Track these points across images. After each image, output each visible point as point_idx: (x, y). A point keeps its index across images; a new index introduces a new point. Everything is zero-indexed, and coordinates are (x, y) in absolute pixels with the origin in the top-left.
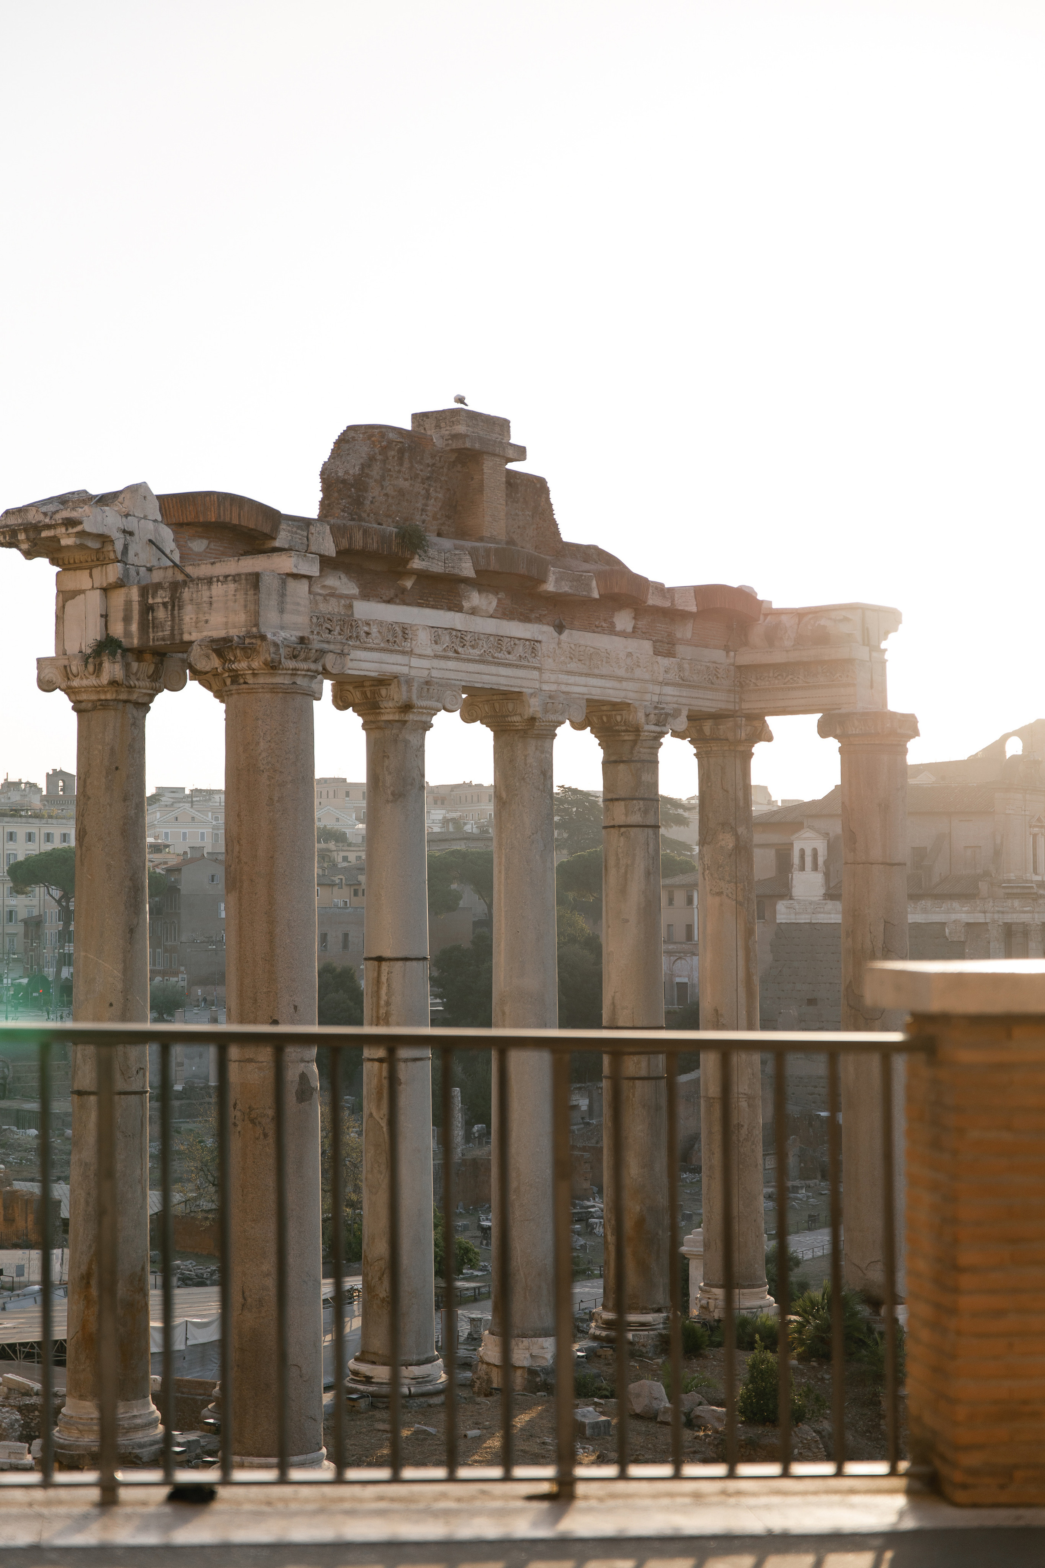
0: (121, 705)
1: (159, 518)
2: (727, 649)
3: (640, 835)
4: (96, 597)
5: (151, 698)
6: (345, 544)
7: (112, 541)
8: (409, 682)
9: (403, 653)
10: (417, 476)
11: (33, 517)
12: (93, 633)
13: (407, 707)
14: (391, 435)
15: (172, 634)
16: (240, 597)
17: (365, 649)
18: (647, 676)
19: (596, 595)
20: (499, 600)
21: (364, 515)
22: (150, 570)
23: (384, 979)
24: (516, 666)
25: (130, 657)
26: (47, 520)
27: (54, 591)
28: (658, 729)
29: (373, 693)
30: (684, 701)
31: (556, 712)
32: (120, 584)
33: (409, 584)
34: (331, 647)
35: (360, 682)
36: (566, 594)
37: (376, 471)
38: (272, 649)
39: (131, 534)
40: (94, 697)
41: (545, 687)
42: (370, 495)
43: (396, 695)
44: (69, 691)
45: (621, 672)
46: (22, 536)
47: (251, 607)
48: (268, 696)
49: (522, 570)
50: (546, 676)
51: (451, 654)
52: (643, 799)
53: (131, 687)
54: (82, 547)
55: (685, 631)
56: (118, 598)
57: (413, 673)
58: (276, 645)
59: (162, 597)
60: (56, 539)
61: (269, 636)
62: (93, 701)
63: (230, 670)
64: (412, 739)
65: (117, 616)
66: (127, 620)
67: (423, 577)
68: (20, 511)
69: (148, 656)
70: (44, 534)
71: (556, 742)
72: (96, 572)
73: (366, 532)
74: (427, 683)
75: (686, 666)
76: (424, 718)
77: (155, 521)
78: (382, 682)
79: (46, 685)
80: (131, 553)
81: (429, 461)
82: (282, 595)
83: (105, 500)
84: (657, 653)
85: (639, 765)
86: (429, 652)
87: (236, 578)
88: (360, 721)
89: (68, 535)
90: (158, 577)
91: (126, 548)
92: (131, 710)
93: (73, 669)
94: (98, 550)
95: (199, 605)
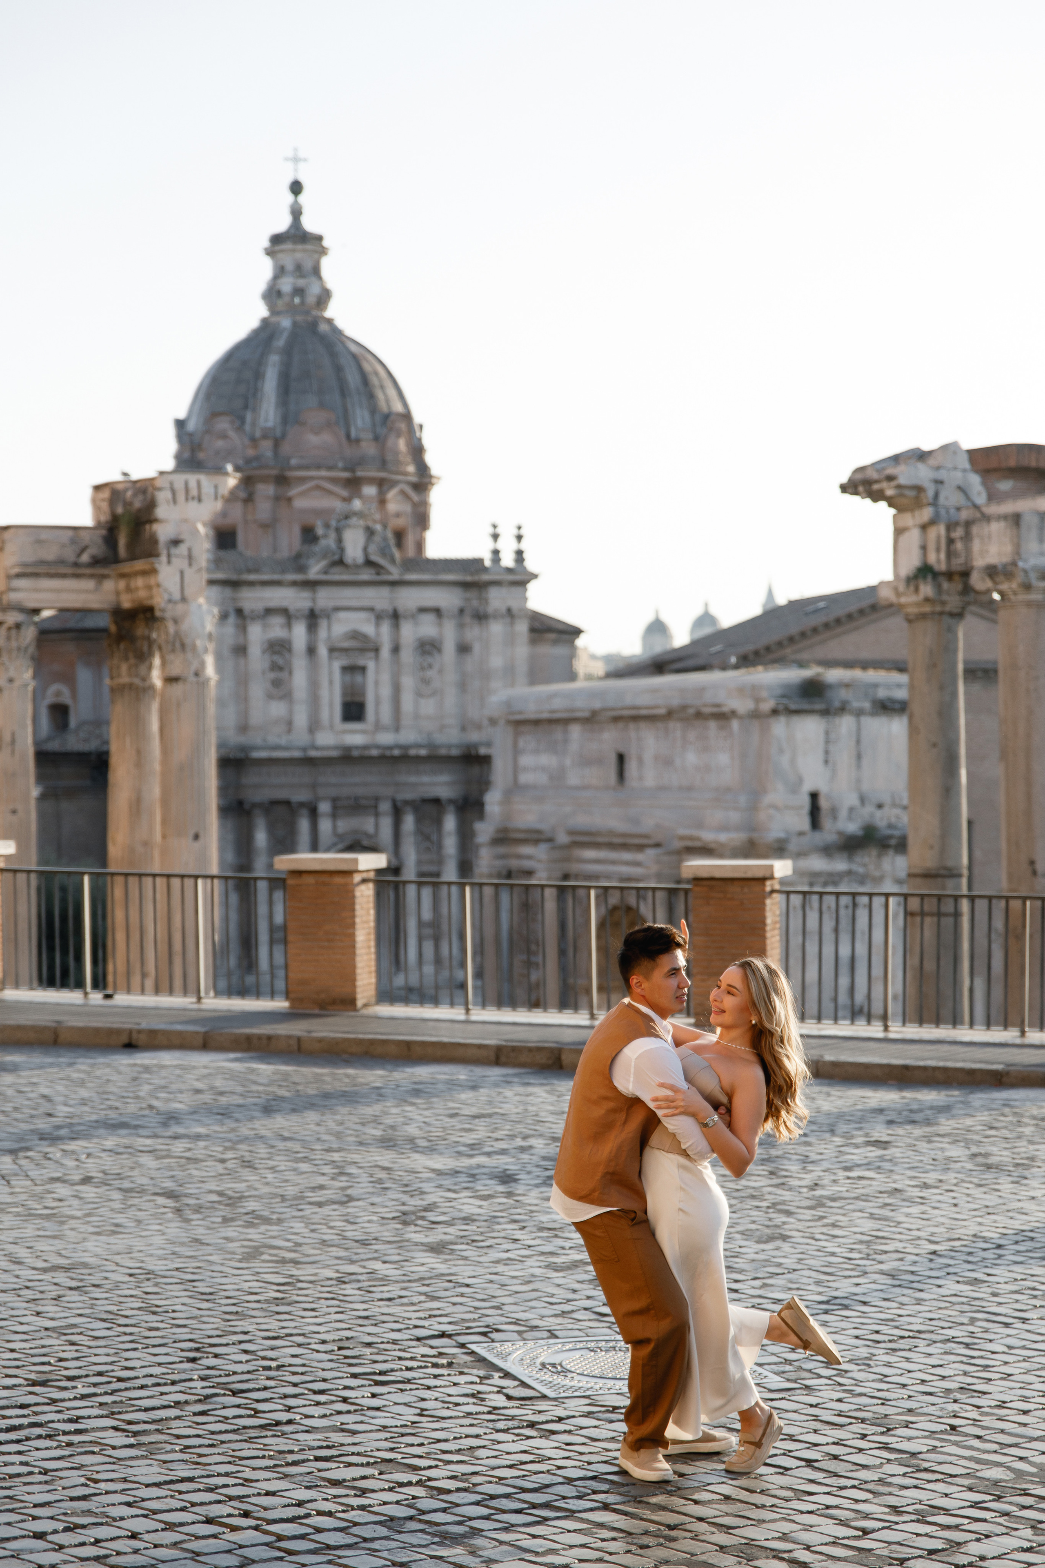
0: (937, 617)
1: (967, 466)
7: (925, 490)
12: (914, 561)
15: (966, 563)
16: (1009, 532)
22: (958, 509)
25: (942, 579)
26: (878, 476)
27: (892, 527)
32: (933, 522)
38: (1022, 574)
39: (942, 482)
40: (916, 610)
46: (861, 489)
47: (1016, 540)
53: (942, 602)
54: (902, 495)
56: (932, 533)
58: (1025, 571)
59: (958, 533)
60: (881, 490)
61: (1024, 564)
62: (917, 614)
63: (999, 590)
65: (931, 547)
66: (938, 550)
69: (956, 578)
70: (876, 487)
72: (917, 513)
77: (964, 471)
80: (942, 498)
87: (1005, 517)
89: (890, 488)
90: (964, 515)
91: (936, 496)
92: (947, 620)
93: (901, 589)
94: (917, 497)
95: (982, 538)
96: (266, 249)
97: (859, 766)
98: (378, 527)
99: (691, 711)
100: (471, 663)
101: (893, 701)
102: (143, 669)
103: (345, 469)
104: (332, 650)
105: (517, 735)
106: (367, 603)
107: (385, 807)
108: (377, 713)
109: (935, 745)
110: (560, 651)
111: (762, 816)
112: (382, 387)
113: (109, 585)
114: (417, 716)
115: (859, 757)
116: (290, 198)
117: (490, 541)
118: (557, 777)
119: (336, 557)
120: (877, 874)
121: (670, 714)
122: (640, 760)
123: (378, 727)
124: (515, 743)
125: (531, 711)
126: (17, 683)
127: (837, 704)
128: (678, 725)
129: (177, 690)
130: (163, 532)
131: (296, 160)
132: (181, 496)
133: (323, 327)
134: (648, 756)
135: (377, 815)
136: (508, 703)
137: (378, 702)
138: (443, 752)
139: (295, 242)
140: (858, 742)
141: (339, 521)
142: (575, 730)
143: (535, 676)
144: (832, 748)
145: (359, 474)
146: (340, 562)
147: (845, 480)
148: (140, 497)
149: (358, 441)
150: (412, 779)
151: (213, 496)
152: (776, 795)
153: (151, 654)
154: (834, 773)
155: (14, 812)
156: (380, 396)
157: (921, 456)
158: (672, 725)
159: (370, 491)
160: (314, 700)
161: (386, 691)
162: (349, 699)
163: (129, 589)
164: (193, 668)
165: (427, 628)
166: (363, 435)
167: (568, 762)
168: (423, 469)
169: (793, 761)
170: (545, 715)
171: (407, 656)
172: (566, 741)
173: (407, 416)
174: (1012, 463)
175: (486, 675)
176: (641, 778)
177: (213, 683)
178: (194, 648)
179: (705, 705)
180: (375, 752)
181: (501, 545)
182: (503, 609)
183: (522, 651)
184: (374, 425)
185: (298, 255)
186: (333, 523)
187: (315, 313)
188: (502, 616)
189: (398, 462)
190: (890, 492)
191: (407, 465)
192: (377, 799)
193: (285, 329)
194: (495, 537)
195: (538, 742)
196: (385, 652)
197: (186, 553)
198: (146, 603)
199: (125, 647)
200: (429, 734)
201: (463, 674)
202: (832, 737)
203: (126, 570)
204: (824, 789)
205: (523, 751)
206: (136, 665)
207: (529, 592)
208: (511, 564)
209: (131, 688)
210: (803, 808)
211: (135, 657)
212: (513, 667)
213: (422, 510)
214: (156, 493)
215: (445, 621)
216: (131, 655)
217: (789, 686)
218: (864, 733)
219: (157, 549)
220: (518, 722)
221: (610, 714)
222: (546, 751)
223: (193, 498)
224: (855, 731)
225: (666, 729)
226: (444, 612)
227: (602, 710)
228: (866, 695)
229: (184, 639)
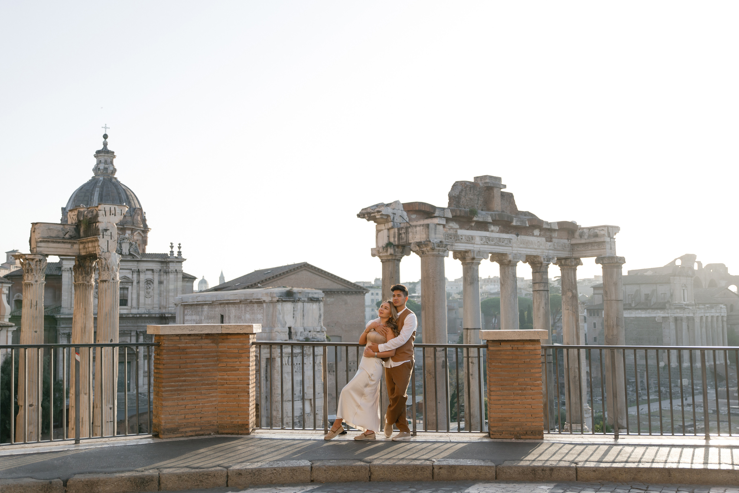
0: (393, 260)
1: (403, 209)
2: (568, 239)
3: (543, 293)
4: (386, 231)
5: (401, 258)
6: (454, 214)
7: (390, 216)
8: (474, 251)
9: (472, 243)
10: (475, 194)
11: (369, 210)
12: (386, 241)
13: (473, 259)
14: (467, 183)
15: (406, 241)
16: (424, 230)
17: (461, 243)
18: (544, 248)
19: (528, 225)
20: (499, 228)
21: (460, 206)
22: (400, 223)
23: (469, 334)
24: (505, 246)
25: (395, 247)
26: (373, 211)
27: (375, 230)
28: (547, 263)
29: (464, 255)
30: (555, 254)
31: (517, 259)
32: (392, 228)
33: (473, 224)
34: (449, 243)
35: (460, 252)
36: (519, 226)
37: (463, 194)
38: (432, 245)
39: (395, 214)
40: (386, 258)
41: (514, 252)
42: (462, 200)
43: (471, 255)
44: (380, 257)
45: (536, 247)
46: (366, 216)
47: (427, 233)
48: (432, 257)
49: (506, 219)
50: (514, 249)
51: (486, 243)
52: (544, 283)
53: (396, 255)
54: (382, 218)
55: (555, 235)
56: (392, 232)
57: (475, 249)
58: (433, 243)
59: (403, 231)
60: (375, 216)
61: (432, 241)
62: (386, 260)
63: (422, 250)
64: (475, 267)
65: (392, 236)
66: (394, 237)
67: (477, 222)
68: (366, 209)
69: (400, 247)
70: (372, 215)
71: (517, 267)
72: (386, 224)
73: (460, 211)
74: (479, 252)
75: (556, 244)
76: (478, 262)
78: (466, 252)
79: (373, 255)
80: (395, 219)
81: (479, 190)
82: (435, 230)
83: (388, 205)
84: (547, 241)
85: (542, 273)
86: (479, 243)
87: (423, 225)
88: (461, 262)
89: (378, 215)
90: (404, 225)
91: (394, 218)
92: (396, 262)
93: (381, 251)
94: (386, 219)
95: (413, 233)
96: (94, 155)
97: (303, 319)
98: (134, 243)
99: (248, 301)
100: (163, 287)
101: (314, 298)
102: (88, 278)
105: (184, 309)
106: (129, 267)
107: (133, 333)
108: (132, 303)
110: (189, 284)
111: (274, 335)
112: (133, 200)
113: (76, 246)
114: (145, 304)
115: (303, 316)
116: (104, 140)
117: (170, 248)
119: (120, 252)
120: (309, 353)
121: (240, 302)
122: (229, 317)
123: (132, 307)
124: (184, 312)
125: (190, 301)
126: (38, 283)
127: (297, 299)
128: (243, 305)
129: (105, 285)
130: (101, 226)
131: (106, 128)
132: (108, 213)
133: (113, 180)
134: (232, 316)
135: (131, 336)
136: (182, 299)
137: (132, 300)
138: (154, 316)
139: (105, 153)
140: (303, 311)
141: (121, 241)
142: (206, 308)
143: (184, 292)
144: (295, 313)
145: (125, 227)
146: (121, 254)
147: (358, 213)
148: (91, 214)
150: (143, 324)
151: (120, 214)
152: (278, 328)
153: (91, 273)
154: (296, 320)
155: (36, 332)
156: (132, 202)
158: (241, 305)
159: (128, 232)
161: (135, 296)
162: (122, 298)
163: (84, 248)
164: (112, 277)
165: (149, 275)
166: (127, 215)
167: (203, 318)
168: (146, 226)
169: (283, 317)
170: (196, 303)
171: (142, 284)
172: (202, 311)
173: (141, 209)
174: (417, 209)
175: (168, 291)
178: (112, 270)
179: (254, 299)
180: (131, 316)
181: (173, 250)
182: (174, 270)
183: (180, 284)
184: (130, 211)
185: (106, 157)
186: (119, 241)
187: (111, 176)
188: (174, 272)
189: (138, 223)
190: (377, 217)
191: (141, 224)
192: (131, 331)
193: (101, 180)
194: (172, 247)
195: (192, 312)
196: (135, 283)
197: (110, 234)
198: (93, 253)
199: (81, 270)
200: (149, 310)
201: (160, 291)
202: (295, 309)
203: (85, 240)
204: (293, 326)
205: (186, 315)
206: (86, 276)
207: (182, 265)
208: (177, 256)
209: (83, 285)
210: (286, 332)
211: (85, 274)
212: (177, 288)
213: (145, 239)
214: (99, 211)
215: (155, 273)
216: (83, 273)
217: (282, 293)
218: (305, 308)
219: (99, 232)
220: (185, 305)
221: (219, 302)
222: (195, 314)
223: (113, 214)
224: (302, 308)
225: (239, 307)
226: (155, 271)
227: (216, 301)
228: (306, 296)
229: (109, 266)
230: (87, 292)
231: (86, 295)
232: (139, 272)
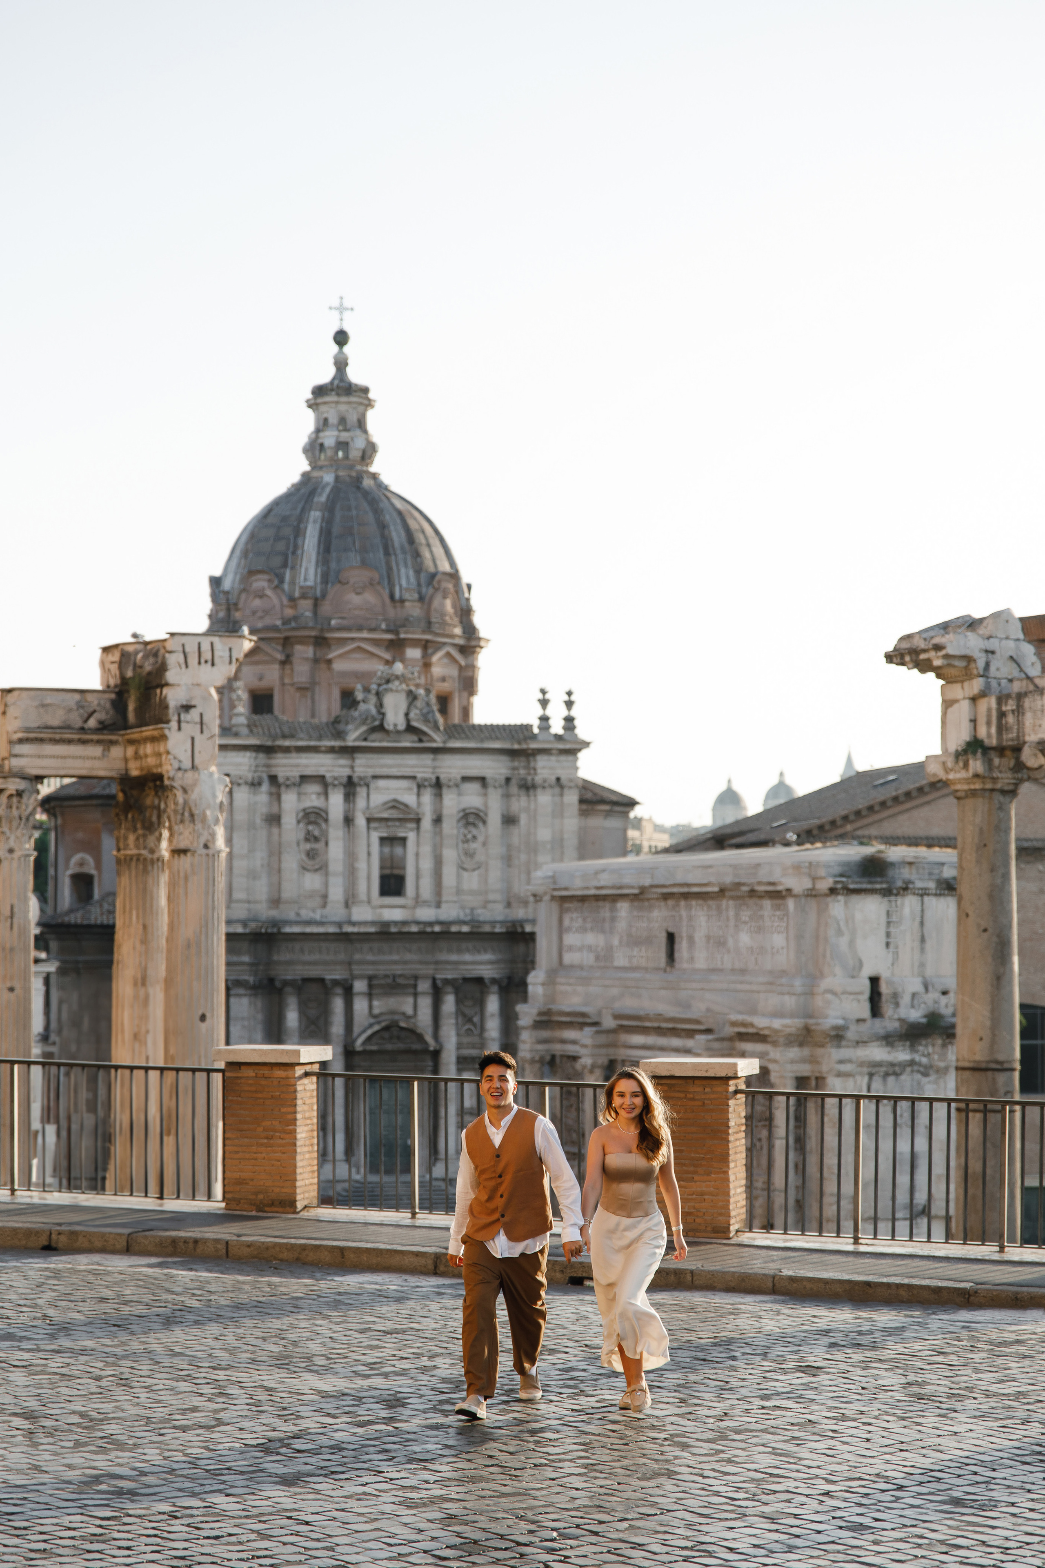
0: (987, 794)
1: (1021, 636)
4: (965, 705)
7: (975, 661)
12: (964, 735)
15: (1018, 737)
22: (1010, 681)
25: (993, 754)
27: (940, 700)
32: (983, 694)
39: (993, 652)
40: (966, 787)
46: (907, 658)
53: (993, 778)
54: (949, 665)
56: (983, 705)
59: (1010, 706)
60: (929, 660)
62: (966, 791)
65: (982, 720)
66: (989, 723)
68: (908, 637)
69: (1008, 753)
70: (923, 656)
72: (966, 684)
77: (1018, 640)
80: (993, 668)
89: (938, 657)
90: (1017, 687)
91: (987, 665)
92: (998, 797)
93: (950, 764)
94: (966, 668)
95: (1035, 712)
96: (307, 401)
97: (922, 950)
98: (421, 692)
99: (745, 889)
100: (517, 835)
102: (151, 840)
103: (387, 631)
104: (369, 820)
105: (562, 912)
107: (424, 986)
108: (417, 888)
109: (985, 930)
110: (613, 823)
111: (819, 1001)
112: (429, 545)
113: (116, 752)
114: (459, 891)
115: (923, 940)
116: (335, 348)
117: (538, 706)
118: (604, 957)
119: (377, 723)
120: (942, 1064)
121: (722, 891)
122: (691, 939)
123: (418, 901)
124: (561, 921)
125: (577, 887)
126: (16, 855)
127: (899, 884)
128: (731, 902)
129: (185, 862)
130: (174, 697)
131: (341, 309)
132: (193, 660)
133: (367, 483)
134: (699, 936)
135: (415, 995)
136: (553, 878)
137: (418, 877)
138: (487, 929)
139: (338, 395)
140: (922, 924)
141: (379, 685)
142: (623, 908)
143: (585, 850)
144: (892, 930)
145: (402, 636)
146: (381, 728)
147: (890, 648)
148: (152, 660)
149: (402, 601)
150: (454, 957)
151: (228, 660)
152: (835, 979)
153: (160, 824)
154: (896, 954)
155: (11, 989)
156: (426, 554)
157: (971, 624)
158: (724, 903)
159: (414, 653)
160: (351, 872)
161: (426, 865)
162: (387, 872)
163: (137, 757)
164: (202, 840)
165: (472, 797)
166: (407, 596)
167: (616, 942)
168: (470, 631)
169: (852, 943)
170: (593, 892)
171: (450, 827)
172: (613, 919)
173: (455, 576)
175: (533, 848)
176: (692, 959)
177: (223, 855)
178: (204, 820)
179: (759, 883)
180: (414, 929)
181: (549, 712)
182: (553, 778)
183: (572, 822)
184: (419, 585)
185: (342, 408)
186: (374, 687)
187: (359, 467)
188: (551, 786)
189: (444, 624)
190: (937, 663)
191: (455, 626)
192: (416, 978)
194: (544, 703)
195: (584, 920)
196: (427, 823)
197: (198, 719)
198: (155, 771)
199: (133, 817)
200: (472, 909)
201: (509, 847)
202: (894, 918)
203: (135, 736)
204: (885, 974)
205: (569, 930)
206: (145, 836)
207: (579, 763)
208: (561, 732)
209: (138, 860)
210: (861, 993)
211: (144, 827)
212: (562, 840)
213: (469, 674)
214: (167, 655)
215: (491, 790)
216: (139, 825)
217: (847, 864)
218: (928, 914)
219: (167, 715)
220: (564, 899)
221: (660, 890)
222: (592, 929)
223: (206, 662)
224: (918, 914)
225: (719, 908)
226: (489, 781)
227: (652, 886)
228: (930, 874)
229: (193, 809)
230: (150, 881)
231: (145, 890)
232: (438, 785)
